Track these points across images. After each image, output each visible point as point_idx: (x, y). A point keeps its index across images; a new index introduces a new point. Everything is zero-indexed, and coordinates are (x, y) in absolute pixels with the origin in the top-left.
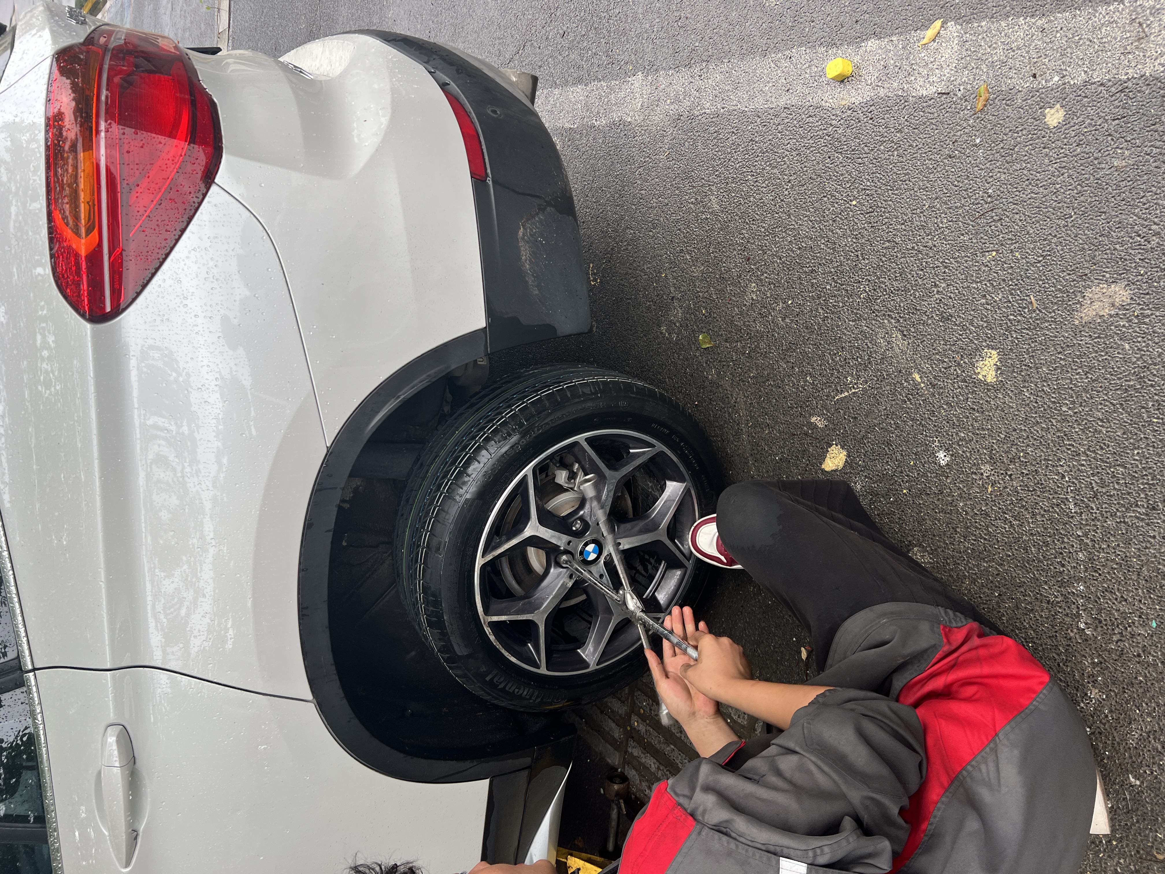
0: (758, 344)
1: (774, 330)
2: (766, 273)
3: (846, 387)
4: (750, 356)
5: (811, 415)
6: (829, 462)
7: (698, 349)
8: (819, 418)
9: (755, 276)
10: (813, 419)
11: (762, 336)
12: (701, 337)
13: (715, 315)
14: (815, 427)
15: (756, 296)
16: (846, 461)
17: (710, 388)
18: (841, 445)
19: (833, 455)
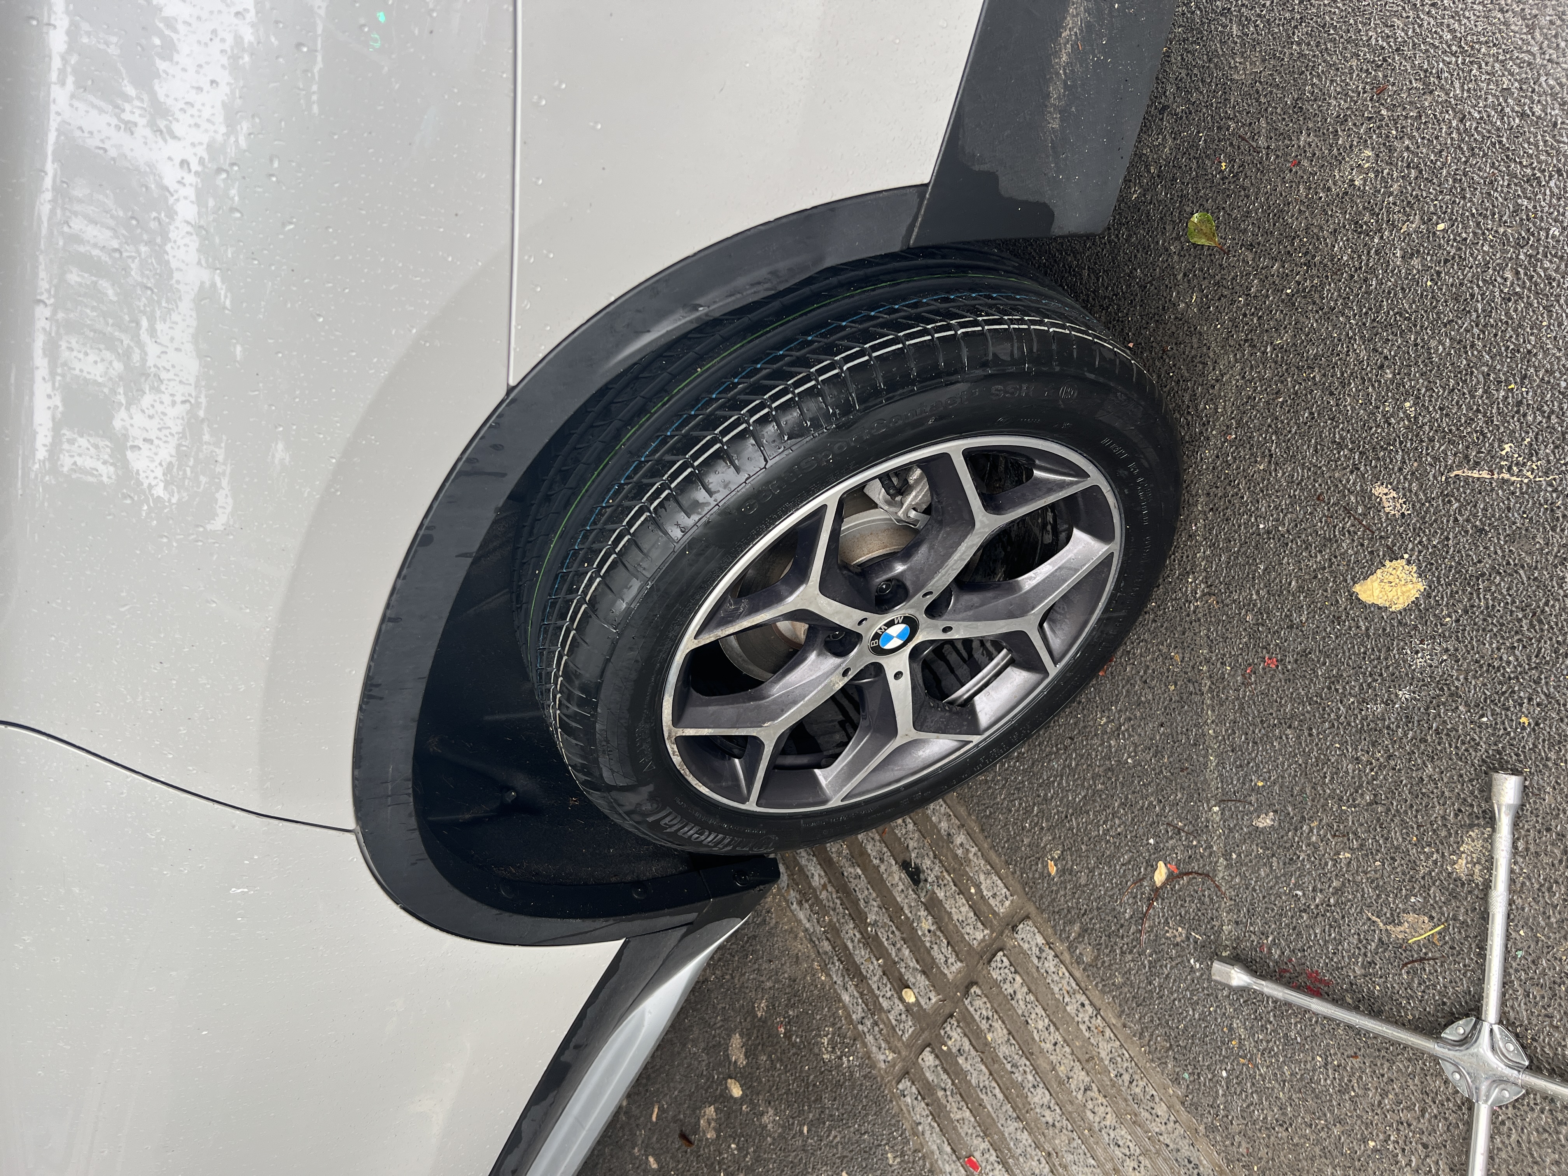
0: (1323, 285)
1: (1373, 271)
2: (1411, 137)
3: (1492, 460)
4: (1290, 301)
5: (1376, 478)
6: (1376, 584)
7: (1178, 238)
8: (1394, 494)
9: (1380, 135)
10: (1379, 490)
11: (1338, 272)
12: (1195, 218)
13: (1247, 183)
14: (1374, 505)
15: (1365, 180)
16: (1416, 603)
17: (1174, 329)
18: (1419, 567)
19: (1391, 578)
